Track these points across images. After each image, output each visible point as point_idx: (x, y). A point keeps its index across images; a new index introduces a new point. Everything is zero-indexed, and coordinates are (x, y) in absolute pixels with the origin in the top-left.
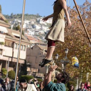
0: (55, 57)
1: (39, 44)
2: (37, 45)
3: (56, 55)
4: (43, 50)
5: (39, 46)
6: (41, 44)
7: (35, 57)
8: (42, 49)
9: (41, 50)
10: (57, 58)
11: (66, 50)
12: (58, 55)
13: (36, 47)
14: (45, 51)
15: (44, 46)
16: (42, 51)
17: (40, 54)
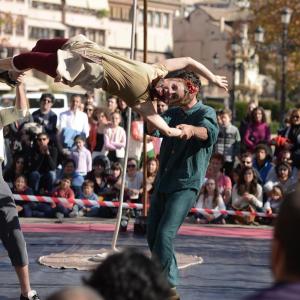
0: (253, 38)
1: (206, 5)
2: (202, 7)
3: (258, 32)
4: (219, 21)
5: (208, 9)
6: (212, 6)
7: (199, 44)
8: (216, 18)
9: (215, 20)
10: (261, 38)
11: (285, 13)
12: (261, 29)
13: (199, 14)
14: (227, 23)
15: (223, 10)
16: (217, 24)
17: (213, 33)
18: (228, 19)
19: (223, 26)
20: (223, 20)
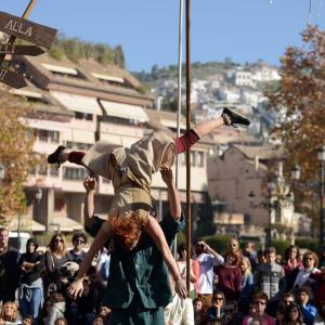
0: (290, 175)
1: (239, 143)
2: (236, 146)
3: (295, 170)
4: (253, 159)
5: (242, 148)
6: (246, 144)
7: (233, 182)
8: (251, 156)
9: (249, 159)
10: (297, 175)
11: (321, 151)
12: (297, 167)
13: (233, 152)
14: (261, 161)
15: (257, 148)
16: (251, 162)
17: (247, 171)
18: (262, 158)
19: (257, 164)
20: (257, 158)
